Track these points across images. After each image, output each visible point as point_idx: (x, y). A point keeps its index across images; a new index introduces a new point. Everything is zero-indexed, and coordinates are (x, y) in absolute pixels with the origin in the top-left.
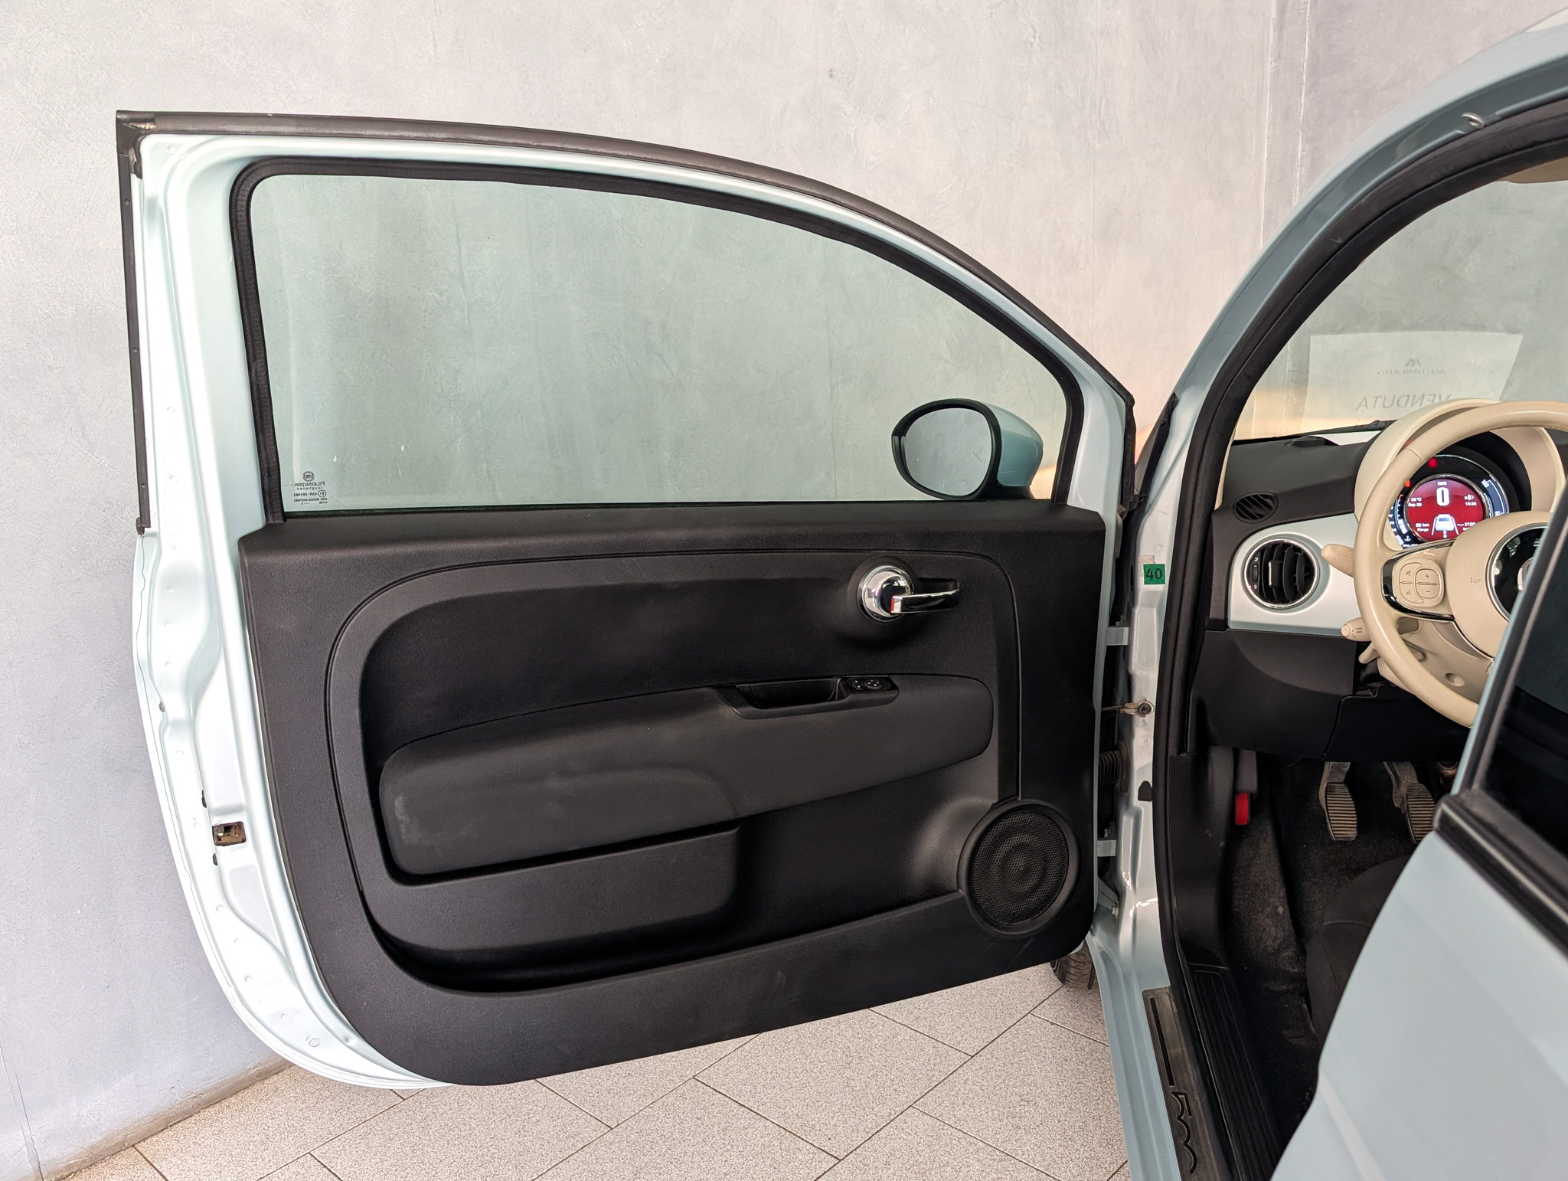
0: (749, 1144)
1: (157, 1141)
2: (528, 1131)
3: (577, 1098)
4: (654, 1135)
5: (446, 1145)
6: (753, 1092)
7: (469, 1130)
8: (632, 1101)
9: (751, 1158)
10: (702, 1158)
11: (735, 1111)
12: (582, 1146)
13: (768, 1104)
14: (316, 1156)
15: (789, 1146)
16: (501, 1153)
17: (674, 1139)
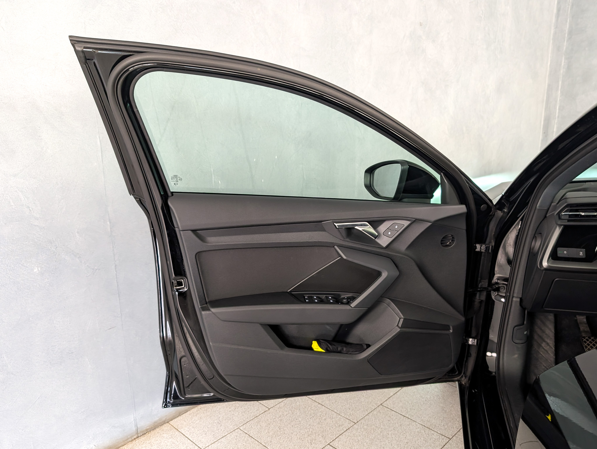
0: (412, 431)
1: (177, 421)
2: (322, 423)
3: (337, 411)
4: (373, 426)
5: (292, 427)
6: (407, 411)
7: (299, 421)
8: (360, 413)
9: (415, 437)
10: (396, 436)
11: (402, 418)
12: (345, 430)
13: (415, 416)
14: (242, 429)
15: (428, 432)
16: (315, 431)
17: (382, 428)
